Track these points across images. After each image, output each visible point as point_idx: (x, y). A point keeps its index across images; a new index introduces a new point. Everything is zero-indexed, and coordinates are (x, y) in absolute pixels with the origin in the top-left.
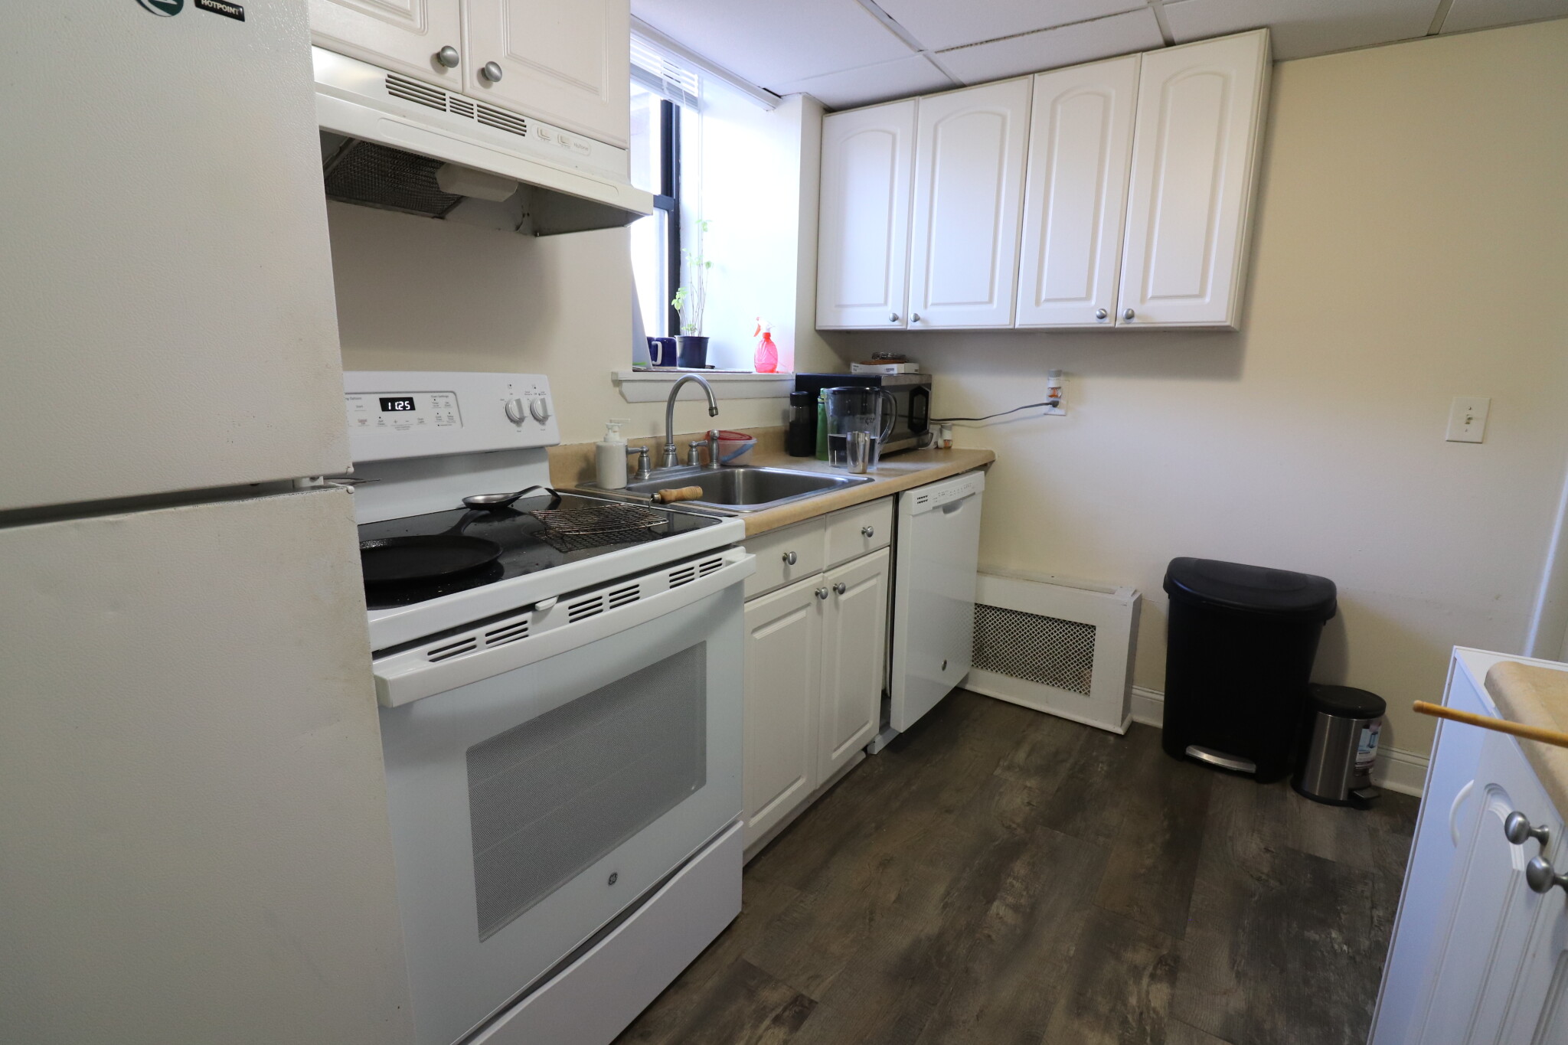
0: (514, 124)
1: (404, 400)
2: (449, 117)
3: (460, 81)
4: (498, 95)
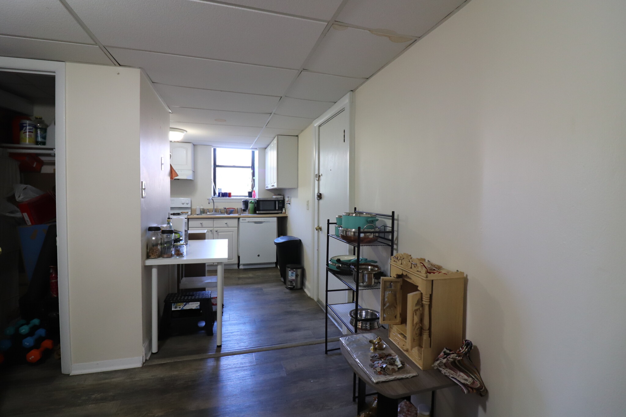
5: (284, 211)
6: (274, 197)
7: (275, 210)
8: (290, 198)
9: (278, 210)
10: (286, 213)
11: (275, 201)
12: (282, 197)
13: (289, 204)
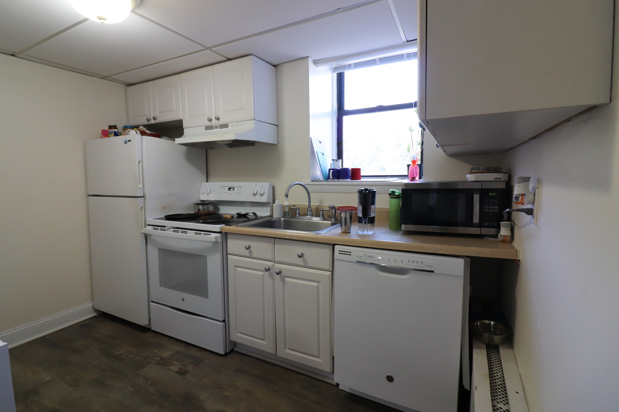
0: (225, 126)
1: (233, 188)
2: (215, 130)
3: (214, 122)
4: (222, 121)
5: (504, 232)
6: (471, 177)
7: (471, 224)
8: (531, 185)
9: (480, 225)
10: (515, 244)
11: (469, 193)
12: (502, 176)
13: (530, 212)
